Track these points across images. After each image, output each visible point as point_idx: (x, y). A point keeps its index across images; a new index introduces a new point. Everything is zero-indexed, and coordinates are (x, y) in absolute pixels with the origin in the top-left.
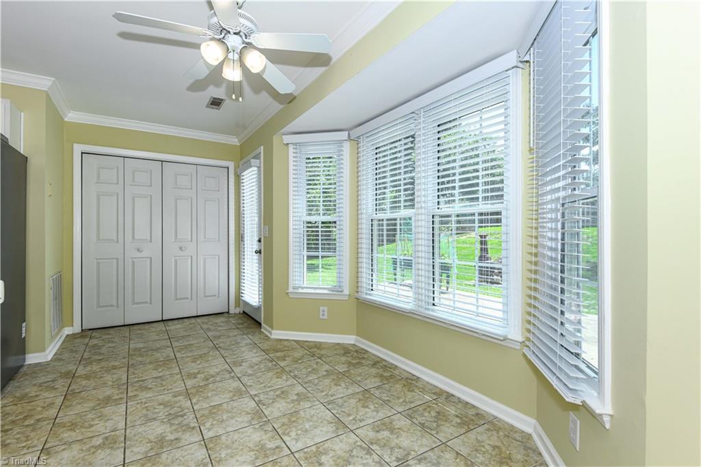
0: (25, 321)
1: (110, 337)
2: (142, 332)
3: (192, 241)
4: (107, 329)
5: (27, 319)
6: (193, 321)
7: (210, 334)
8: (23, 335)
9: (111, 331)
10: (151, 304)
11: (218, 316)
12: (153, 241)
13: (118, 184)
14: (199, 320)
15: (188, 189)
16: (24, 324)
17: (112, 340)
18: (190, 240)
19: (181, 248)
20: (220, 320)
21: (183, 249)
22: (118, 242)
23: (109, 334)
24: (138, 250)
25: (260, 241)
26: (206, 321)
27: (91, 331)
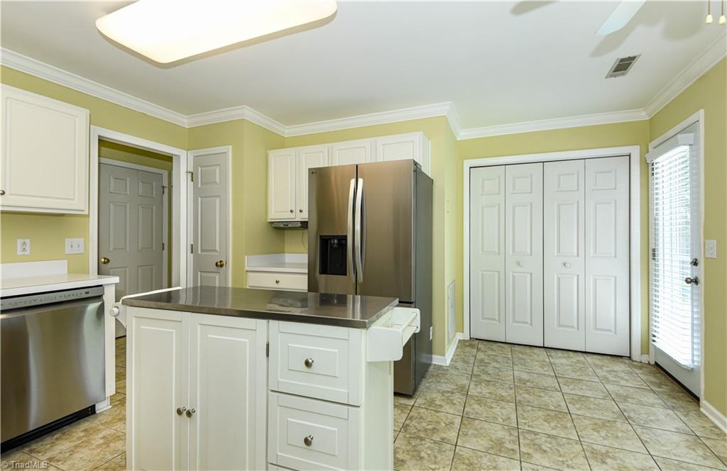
0: (431, 325)
1: (494, 353)
2: (524, 357)
3: (578, 256)
4: (491, 343)
5: (433, 323)
6: (581, 357)
7: (610, 387)
8: (431, 338)
9: (495, 346)
10: (531, 325)
11: (614, 359)
12: (533, 254)
13: (499, 194)
14: (589, 359)
15: (575, 191)
16: (431, 328)
17: (496, 358)
18: (576, 255)
19: (565, 265)
20: (620, 367)
21: (568, 265)
22: (499, 254)
23: (494, 350)
24: (518, 264)
25: (695, 263)
26: (598, 362)
27: (477, 341)
